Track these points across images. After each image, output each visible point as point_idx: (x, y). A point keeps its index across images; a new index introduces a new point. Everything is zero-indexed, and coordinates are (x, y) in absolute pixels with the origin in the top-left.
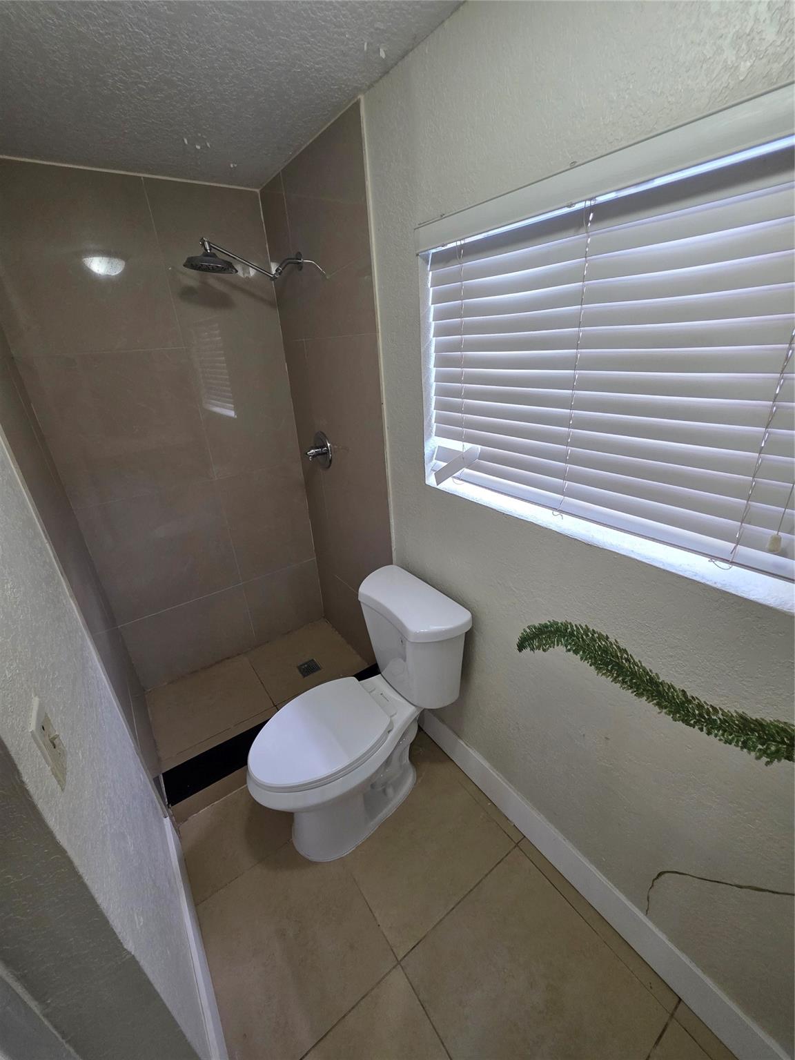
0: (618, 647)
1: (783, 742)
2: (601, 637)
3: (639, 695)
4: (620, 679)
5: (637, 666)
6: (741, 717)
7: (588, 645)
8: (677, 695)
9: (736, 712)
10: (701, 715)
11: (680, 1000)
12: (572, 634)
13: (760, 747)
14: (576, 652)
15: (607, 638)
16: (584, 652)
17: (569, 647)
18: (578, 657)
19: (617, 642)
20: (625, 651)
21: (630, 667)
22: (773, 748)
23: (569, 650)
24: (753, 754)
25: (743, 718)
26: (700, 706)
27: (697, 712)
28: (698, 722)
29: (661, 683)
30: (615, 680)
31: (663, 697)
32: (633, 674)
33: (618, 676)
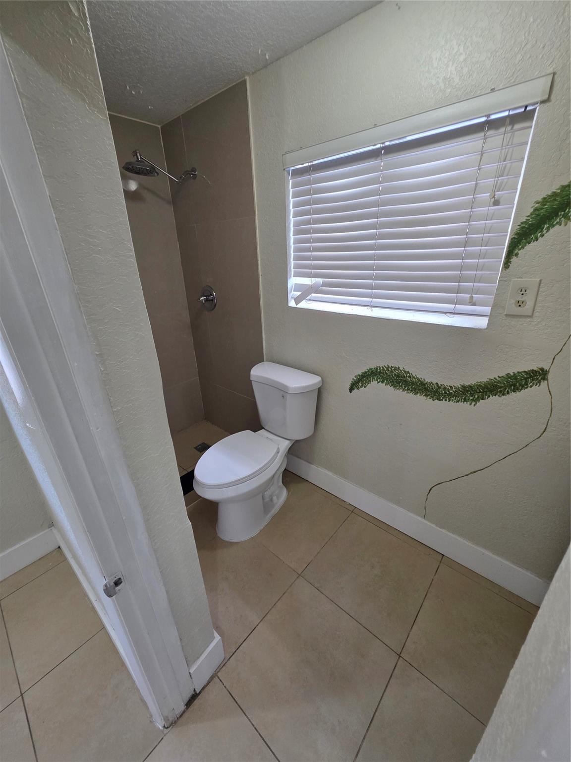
0: (405, 371)
1: (480, 392)
2: (396, 369)
3: (416, 394)
4: (406, 388)
5: (415, 378)
6: (462, 386)
7: (389, 375)
8: (434, 387)
9: (460, 385)
10: (445, 393)
11: (443, 555)
12: (380, 372)
13: (471, 398)
14: (382, 382)
15: (399, 368)
16: (387, 380)
17: (379, 380)
18: (384, 384)
19: (404, 369)
20: (408, 372)
21: (411, 380)
22: (476, 397)
23: (379, 382)
24: (468, 403)
25: (463, 387)
26: (445, 388)
27: (443, 392)
28: (444, 396)
29: (426, 383)
30: (404, 390)
31: (427, 390)
32: (413, 383)
33: (405, 387)
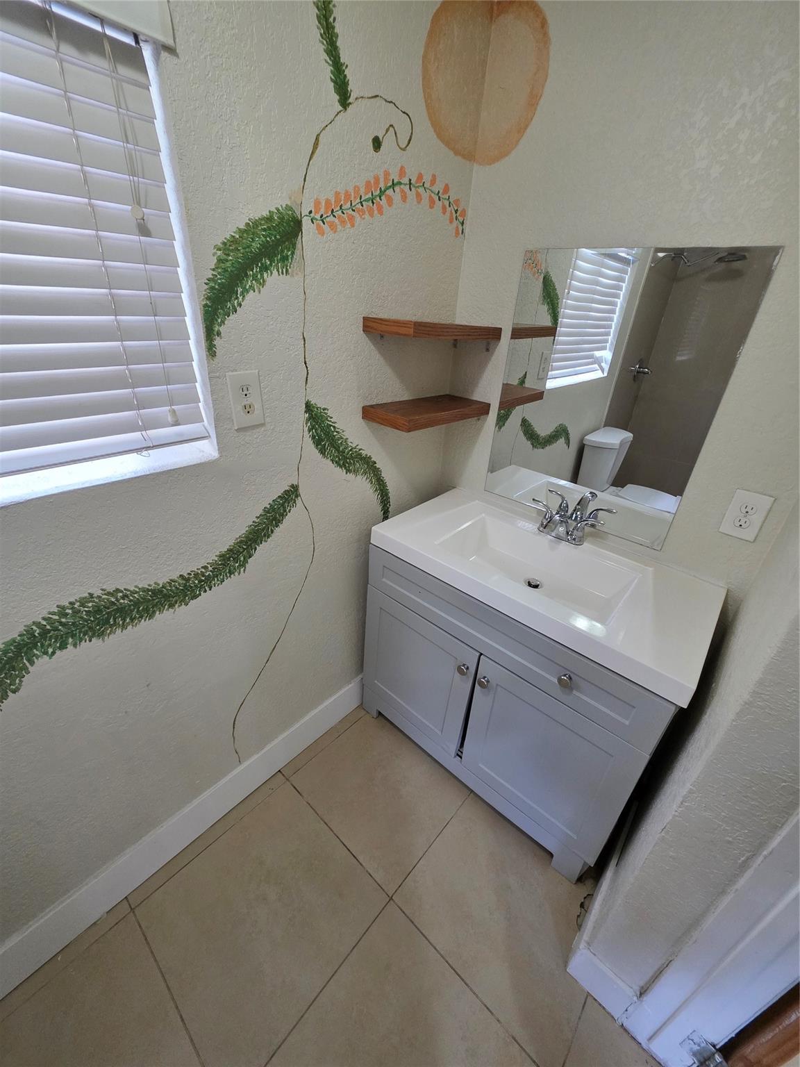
0: (109, 594)
1: (244, 549)
2: (83, 602)
3: (151, 616)
4: (128, 620)
5: (136, 592)
6: (220, 556)
7: (74, 624)
8: (179, 584)
9: (216, 556)
10: (200, 581)
11: (279, 771)
12: (44, 633)
13: (237, 564)
14: (63, 646)
15: (91, 595)
16: (73, 636)
17: (50, 650)
18: (70, 647)
19: (102, 590)
20: (118, 590)
21: (131, 601)
22: (242, 559)
23: (54, 653)
24: (236, 574)
25: (222, 556)
26: (196, 575)
27: (197, 582)
28: (201, 587)
29: (163, 587)
30: (124, 627)
31: (169, 596)
32: (137, 604)
33: (124, 620)
